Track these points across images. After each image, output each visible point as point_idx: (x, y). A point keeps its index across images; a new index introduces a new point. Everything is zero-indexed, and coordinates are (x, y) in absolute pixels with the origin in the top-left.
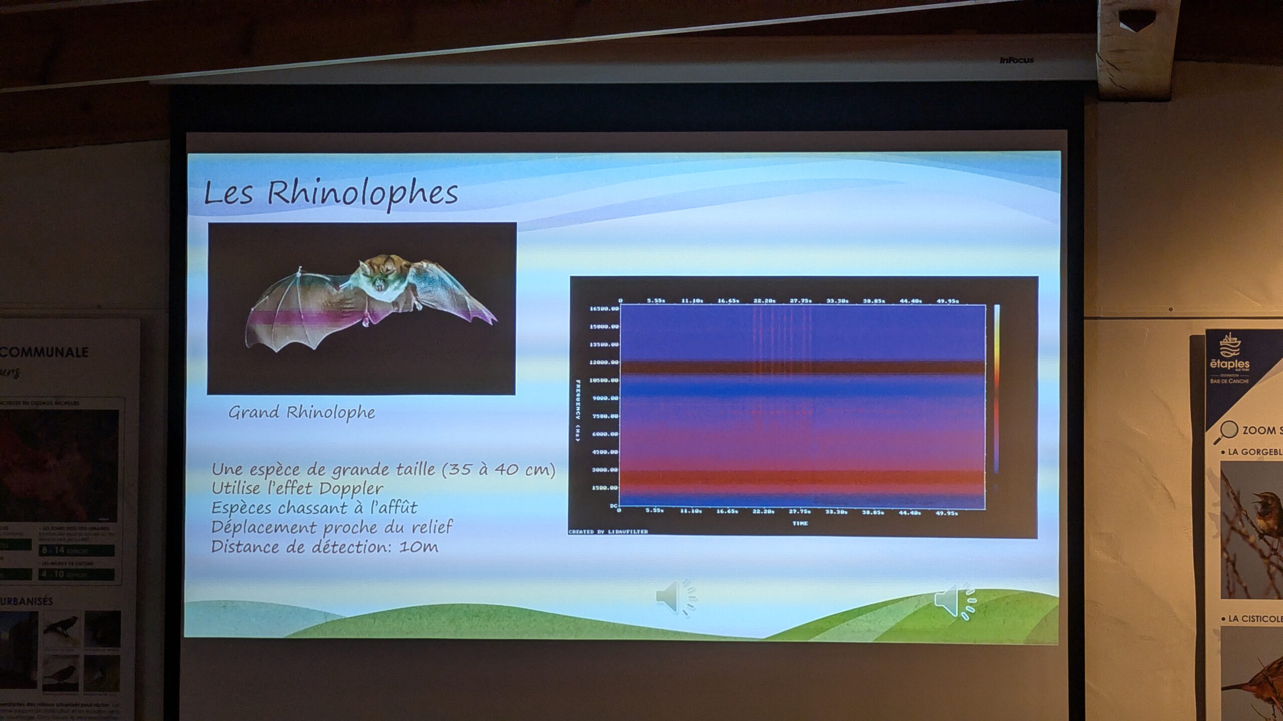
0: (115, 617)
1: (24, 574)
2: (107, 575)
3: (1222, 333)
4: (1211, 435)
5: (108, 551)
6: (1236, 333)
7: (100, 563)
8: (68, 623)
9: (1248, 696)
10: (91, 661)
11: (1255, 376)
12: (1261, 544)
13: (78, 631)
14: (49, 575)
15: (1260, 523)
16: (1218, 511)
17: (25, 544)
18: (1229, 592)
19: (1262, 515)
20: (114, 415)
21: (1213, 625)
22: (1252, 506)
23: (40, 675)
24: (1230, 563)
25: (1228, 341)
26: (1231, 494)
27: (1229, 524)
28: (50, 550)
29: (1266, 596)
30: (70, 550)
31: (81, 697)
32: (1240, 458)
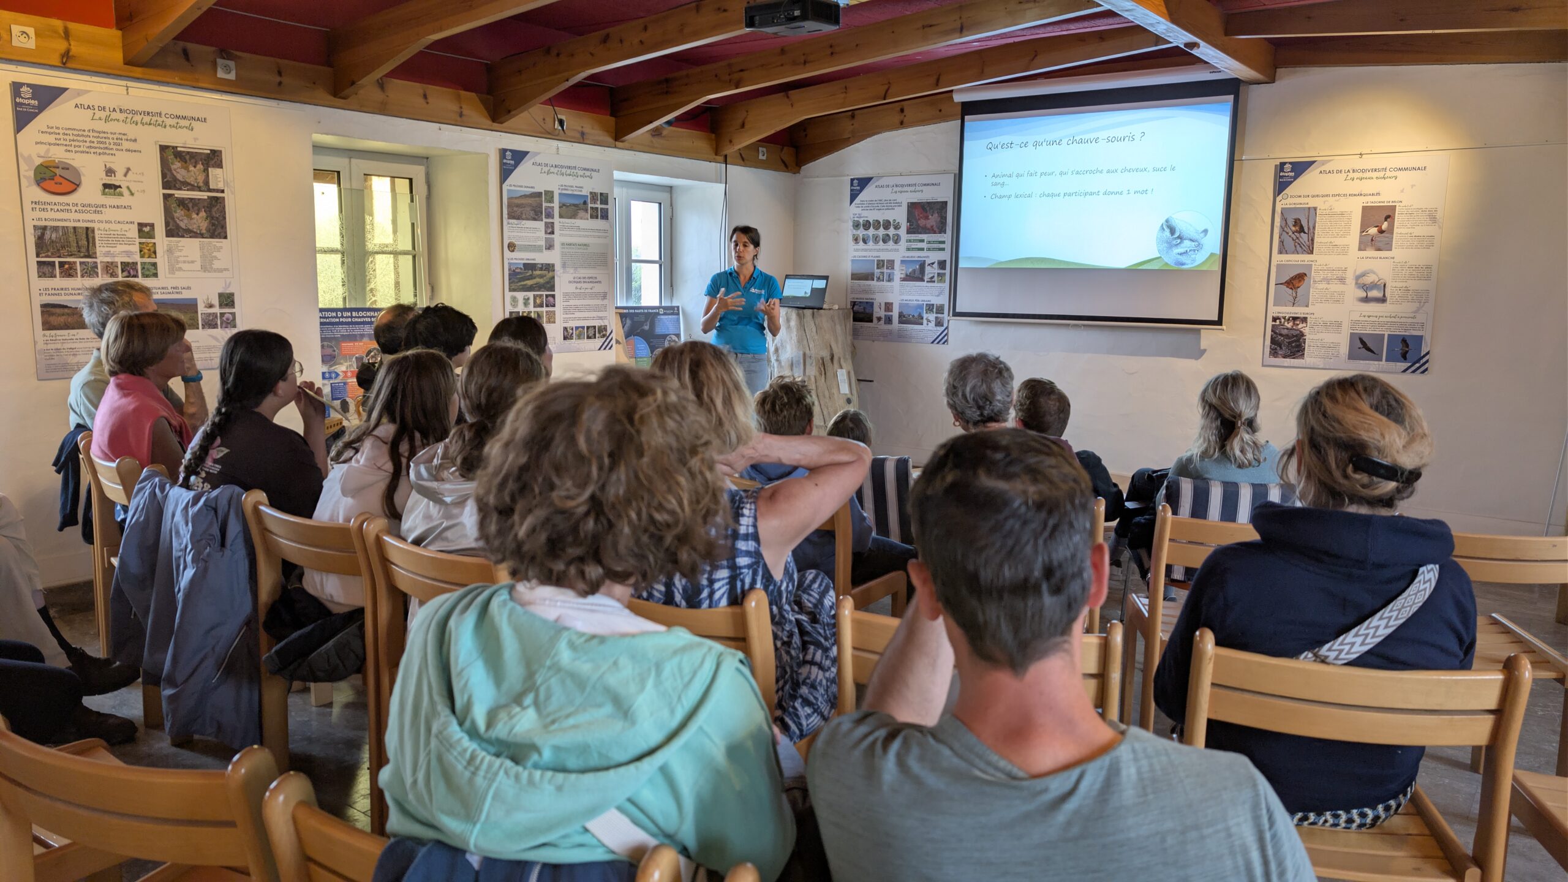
0: (945, 261)
1: (922, 249)
2: (943, 249)
3: (1285, 163)
4: (1278, 199)
5: (943, 242)
6: (1290, 163)
7: (942, 246)
8: (933, 263)
9: (1284, 287)
10: (939, 274)
11: (1295, 178)
12: (1293, 236)
13: (936, 265)
14: (929, 249)
15: (1293, 229)
16: (1279, 225)
17: (922, 241)
18: (1280, 252)
19: (1294, 226)
20: (946, 203)
21: (1274, 263)
22: (1291, 223)
23: (926, 278)
24: (1282, 242)
25: (1287, 166)
26: (1284, 219)
27: (1282, 228)
28: (929, 242)
29: (1293, 253)
30: (934, 242)
31: (935, 284)
32: (1288, 206)
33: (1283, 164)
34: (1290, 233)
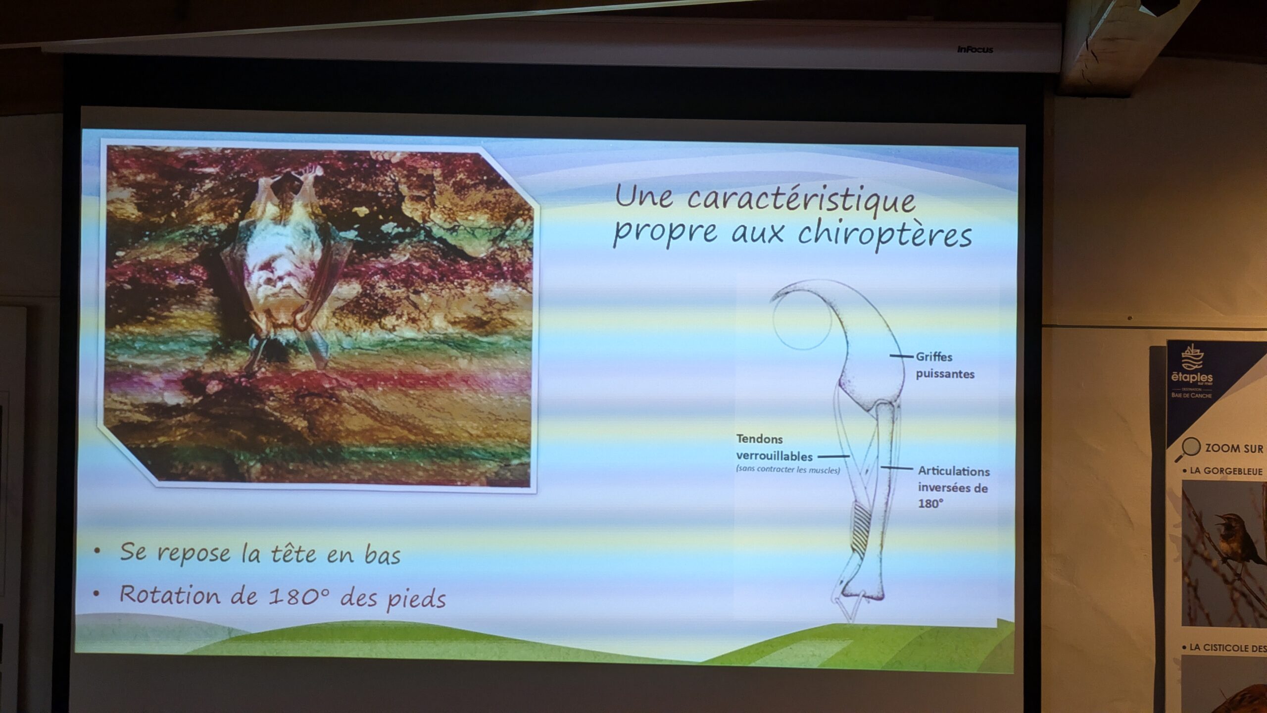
4: (1172, 452)
6: (1199, 345)
11: (1219, 390)
12: (1224, 569)
15: (1224, 546)
16: (1179, 533)
18: (1190, 619)
19: (1226, 538)
21: (1173, 652)
24: (1191, 588)
25: (1190, 352)
26: (1193, 517)
27: (1191, 547)
29: (1229, 623)
32: (1202, 477)
33: (1177, 347)
34: (1216, 561)
